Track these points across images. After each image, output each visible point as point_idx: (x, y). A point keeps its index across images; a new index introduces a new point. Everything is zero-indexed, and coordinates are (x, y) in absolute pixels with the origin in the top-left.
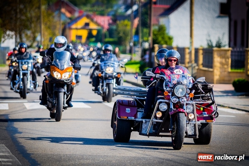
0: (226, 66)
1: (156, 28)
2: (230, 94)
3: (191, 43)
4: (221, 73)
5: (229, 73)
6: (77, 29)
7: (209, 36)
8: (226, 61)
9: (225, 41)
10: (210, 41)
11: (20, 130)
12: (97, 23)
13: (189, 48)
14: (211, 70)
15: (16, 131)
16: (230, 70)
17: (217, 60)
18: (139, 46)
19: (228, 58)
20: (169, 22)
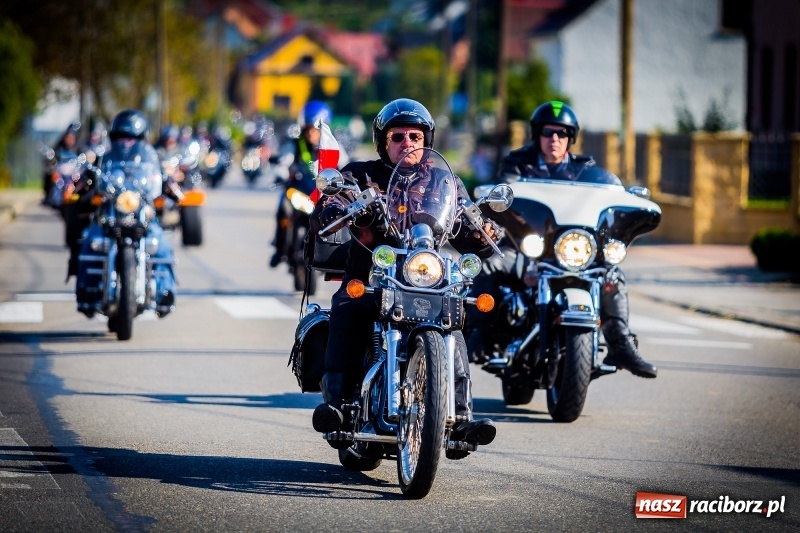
0: (731, 191)
1: (519, 70)
2: (742, 277)
3: (625, 117)
4: (717, 211)
5: (743, 212)
6: (275, 74)
7: (682, 95)
8: (732, 173)
9: (735, 110)
10: (687, 112)
11: (69, 385)
12: (338, 57)
13: (616, 134)
14: (685, 201)
15: (56, 387)
16: (744, 201)
17: (705, 171)
18: (467, 125)
19: (739, 165)
20: (559, 51)
